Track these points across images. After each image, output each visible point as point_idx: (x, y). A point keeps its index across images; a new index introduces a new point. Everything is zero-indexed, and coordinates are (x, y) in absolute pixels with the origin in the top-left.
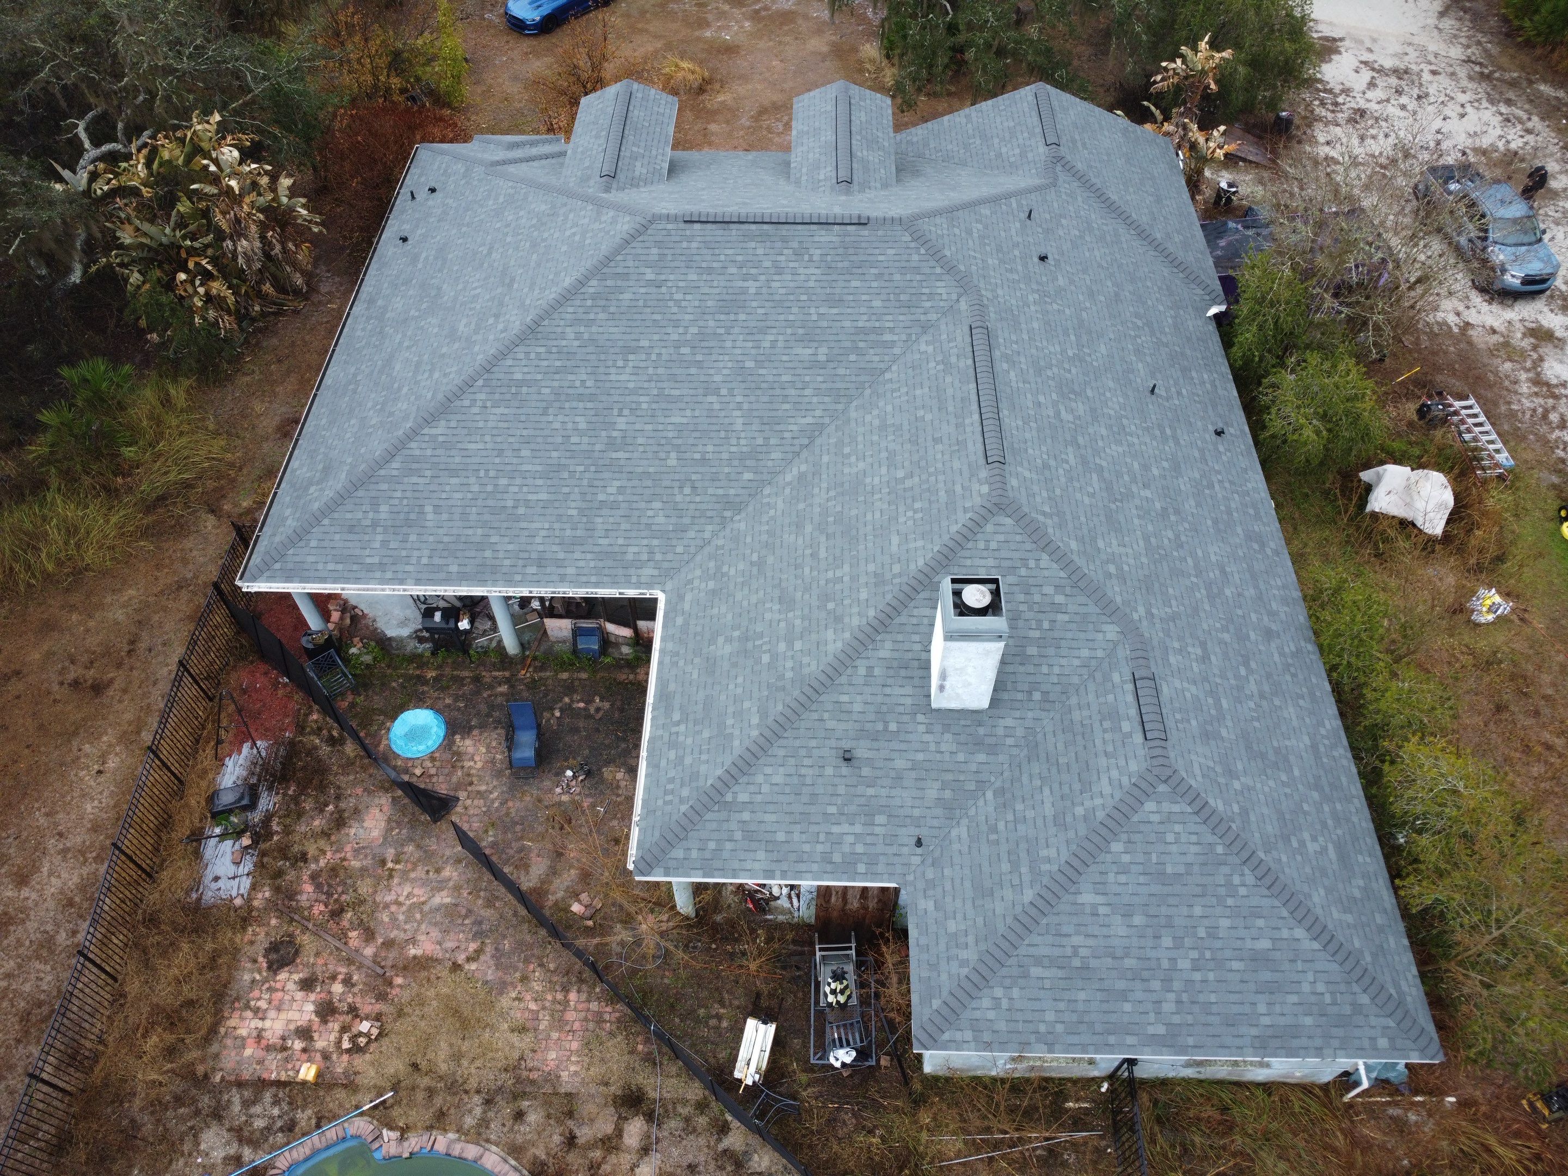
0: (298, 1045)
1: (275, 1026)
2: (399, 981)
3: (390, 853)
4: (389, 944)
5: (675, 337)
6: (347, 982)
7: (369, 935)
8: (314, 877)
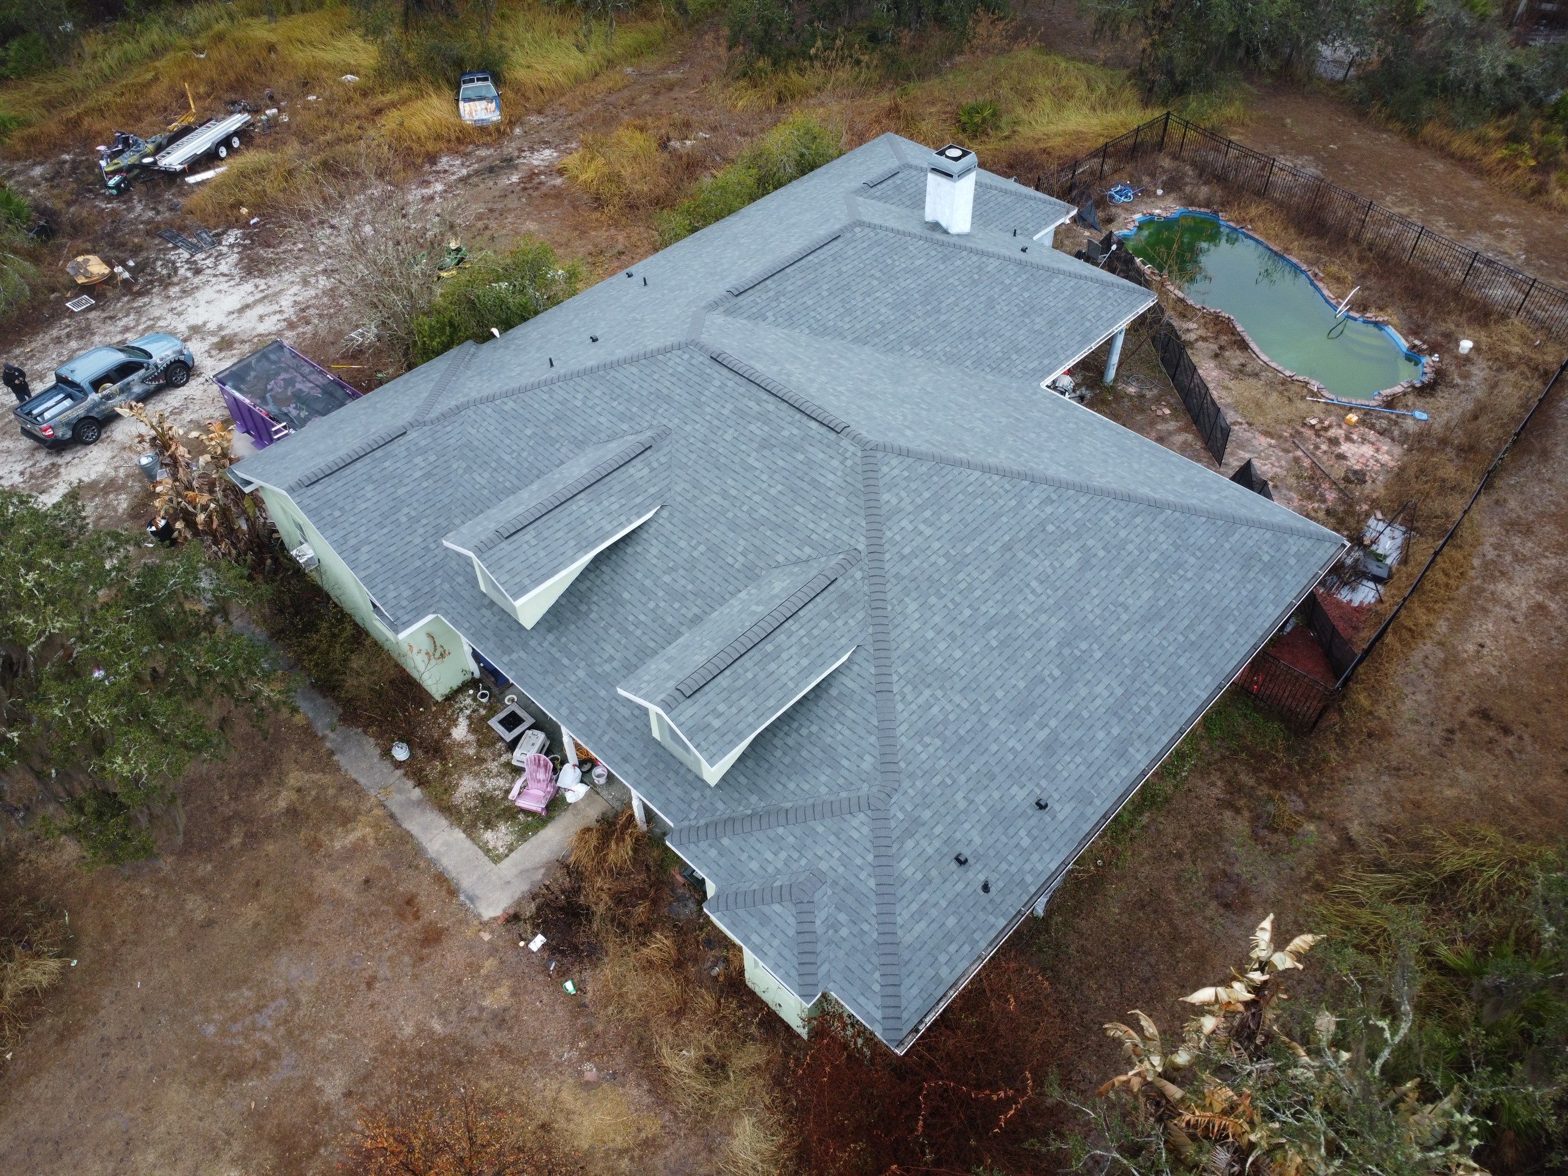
0: (1355, 437)
1: (1368, 450)
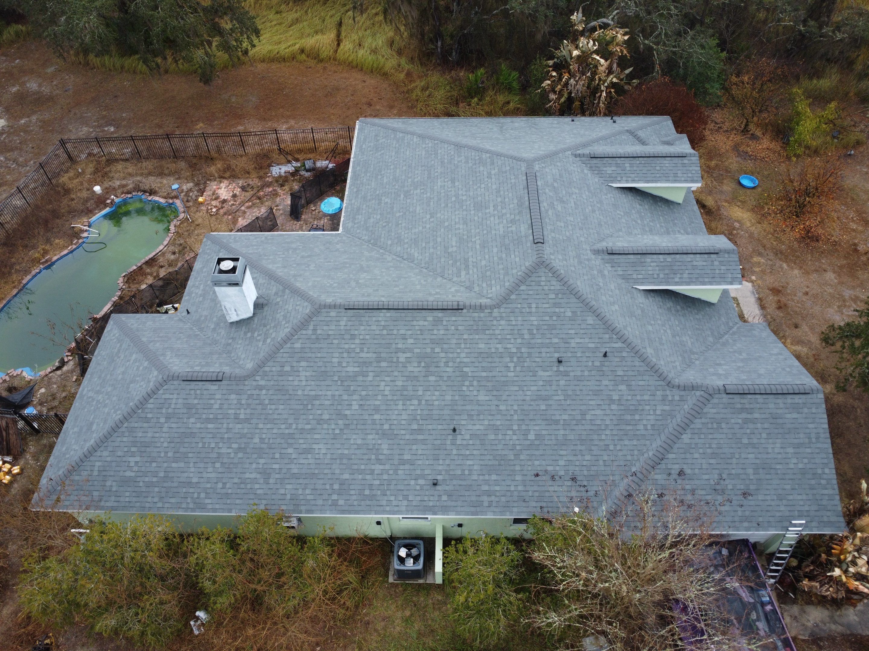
0: (214, 197)
1: (221, 191)
2: (230, 217)
3: (280, 207)
4: (244, 212)
5: (460, 192)
6: (233, 205)
7: (248, 207)
8: (274, 190)
